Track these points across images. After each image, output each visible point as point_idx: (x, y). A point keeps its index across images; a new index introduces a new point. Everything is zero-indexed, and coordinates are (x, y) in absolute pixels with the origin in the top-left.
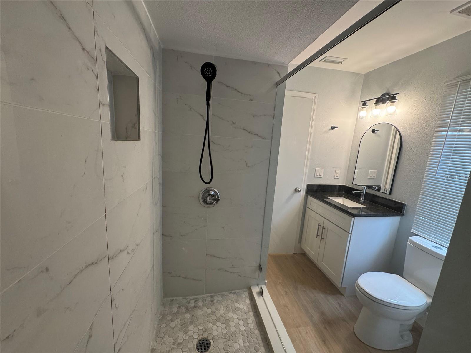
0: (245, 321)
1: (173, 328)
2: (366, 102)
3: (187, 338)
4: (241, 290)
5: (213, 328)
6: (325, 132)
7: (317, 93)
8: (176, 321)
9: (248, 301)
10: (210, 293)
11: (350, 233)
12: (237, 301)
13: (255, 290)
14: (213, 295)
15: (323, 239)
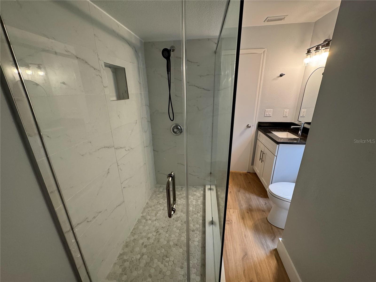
0: (197, 201)
1: (158, 197)
2: (310, 50)
3: (164, 202)
4: (200, 187)
5: (179, 201)
6: (274, 79)
7: (266, 48)
8: (161, 195)
9: (202, 192)
10: (181, 186)
11: (276, 156)
12: (195, 191)
13: (208, 187)
14: (183, 186)
15: (263, 161)
